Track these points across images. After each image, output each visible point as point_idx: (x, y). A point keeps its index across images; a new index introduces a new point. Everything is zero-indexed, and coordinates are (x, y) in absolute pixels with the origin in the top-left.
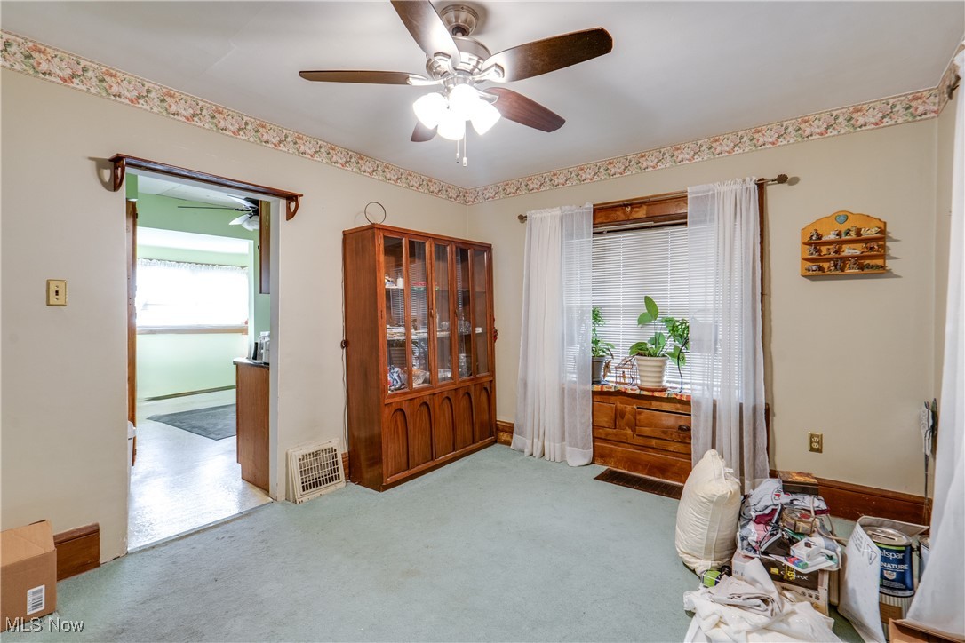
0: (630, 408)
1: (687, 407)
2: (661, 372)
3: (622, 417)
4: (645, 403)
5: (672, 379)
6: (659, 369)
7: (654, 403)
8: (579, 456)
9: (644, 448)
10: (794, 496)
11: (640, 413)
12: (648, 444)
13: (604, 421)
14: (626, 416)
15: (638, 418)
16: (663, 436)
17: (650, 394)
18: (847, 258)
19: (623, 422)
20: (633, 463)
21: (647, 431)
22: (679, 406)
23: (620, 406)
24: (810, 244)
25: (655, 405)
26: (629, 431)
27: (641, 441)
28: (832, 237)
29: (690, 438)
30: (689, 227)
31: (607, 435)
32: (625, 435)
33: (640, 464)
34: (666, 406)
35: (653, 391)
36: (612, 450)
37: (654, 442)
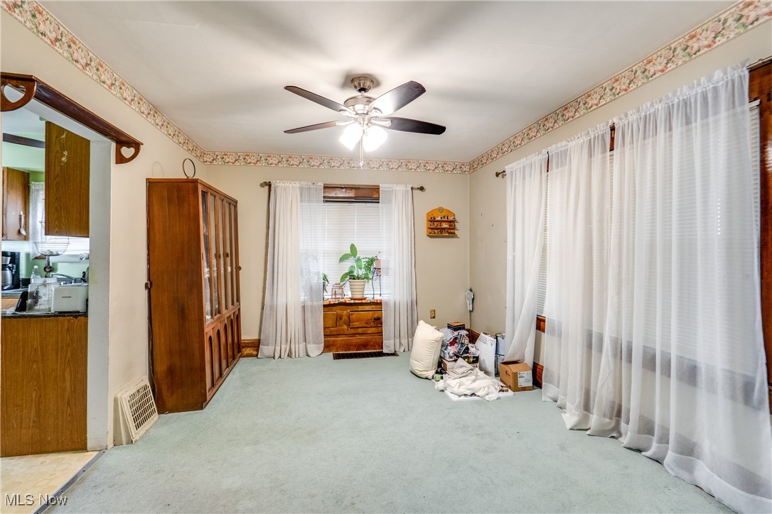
0: (345, 312)
1: (379, 306)
2: (364, 288)
3: (341, 319)
4: (355, 308)
5: (370, 292)
6: (363, 287)
7: (360, 307)
8: (315, 349)
9: (354, 335)
10: (459, 331)
11: (352, 314)
12: (356, 332)
13: (330, 323)
14: (343, 318)
15: (351, 317)
16: (366, 326)
17: (360, 301)
18: (444, 229)
19: (341, 322)
20: (348, 346)
21: (356, 324)
22: (373, 306)
23: (339, 312)
24: (431, 221)
25: (361, 308)
26: (345, 327)
27: (352, 331)
28: (439, 219)
29: (381, 324)
30: (380, 204)
31: (331, 332)
32: (342, 330)
33: (352, 345)
34: (367, 308)
35: (361, 299)
36: (334, 341)
37: (360, 330)
